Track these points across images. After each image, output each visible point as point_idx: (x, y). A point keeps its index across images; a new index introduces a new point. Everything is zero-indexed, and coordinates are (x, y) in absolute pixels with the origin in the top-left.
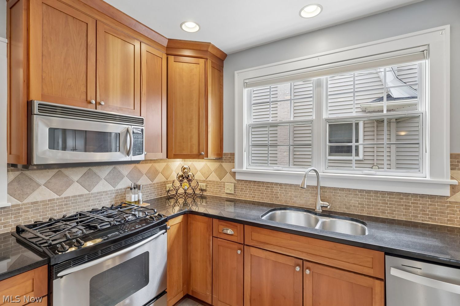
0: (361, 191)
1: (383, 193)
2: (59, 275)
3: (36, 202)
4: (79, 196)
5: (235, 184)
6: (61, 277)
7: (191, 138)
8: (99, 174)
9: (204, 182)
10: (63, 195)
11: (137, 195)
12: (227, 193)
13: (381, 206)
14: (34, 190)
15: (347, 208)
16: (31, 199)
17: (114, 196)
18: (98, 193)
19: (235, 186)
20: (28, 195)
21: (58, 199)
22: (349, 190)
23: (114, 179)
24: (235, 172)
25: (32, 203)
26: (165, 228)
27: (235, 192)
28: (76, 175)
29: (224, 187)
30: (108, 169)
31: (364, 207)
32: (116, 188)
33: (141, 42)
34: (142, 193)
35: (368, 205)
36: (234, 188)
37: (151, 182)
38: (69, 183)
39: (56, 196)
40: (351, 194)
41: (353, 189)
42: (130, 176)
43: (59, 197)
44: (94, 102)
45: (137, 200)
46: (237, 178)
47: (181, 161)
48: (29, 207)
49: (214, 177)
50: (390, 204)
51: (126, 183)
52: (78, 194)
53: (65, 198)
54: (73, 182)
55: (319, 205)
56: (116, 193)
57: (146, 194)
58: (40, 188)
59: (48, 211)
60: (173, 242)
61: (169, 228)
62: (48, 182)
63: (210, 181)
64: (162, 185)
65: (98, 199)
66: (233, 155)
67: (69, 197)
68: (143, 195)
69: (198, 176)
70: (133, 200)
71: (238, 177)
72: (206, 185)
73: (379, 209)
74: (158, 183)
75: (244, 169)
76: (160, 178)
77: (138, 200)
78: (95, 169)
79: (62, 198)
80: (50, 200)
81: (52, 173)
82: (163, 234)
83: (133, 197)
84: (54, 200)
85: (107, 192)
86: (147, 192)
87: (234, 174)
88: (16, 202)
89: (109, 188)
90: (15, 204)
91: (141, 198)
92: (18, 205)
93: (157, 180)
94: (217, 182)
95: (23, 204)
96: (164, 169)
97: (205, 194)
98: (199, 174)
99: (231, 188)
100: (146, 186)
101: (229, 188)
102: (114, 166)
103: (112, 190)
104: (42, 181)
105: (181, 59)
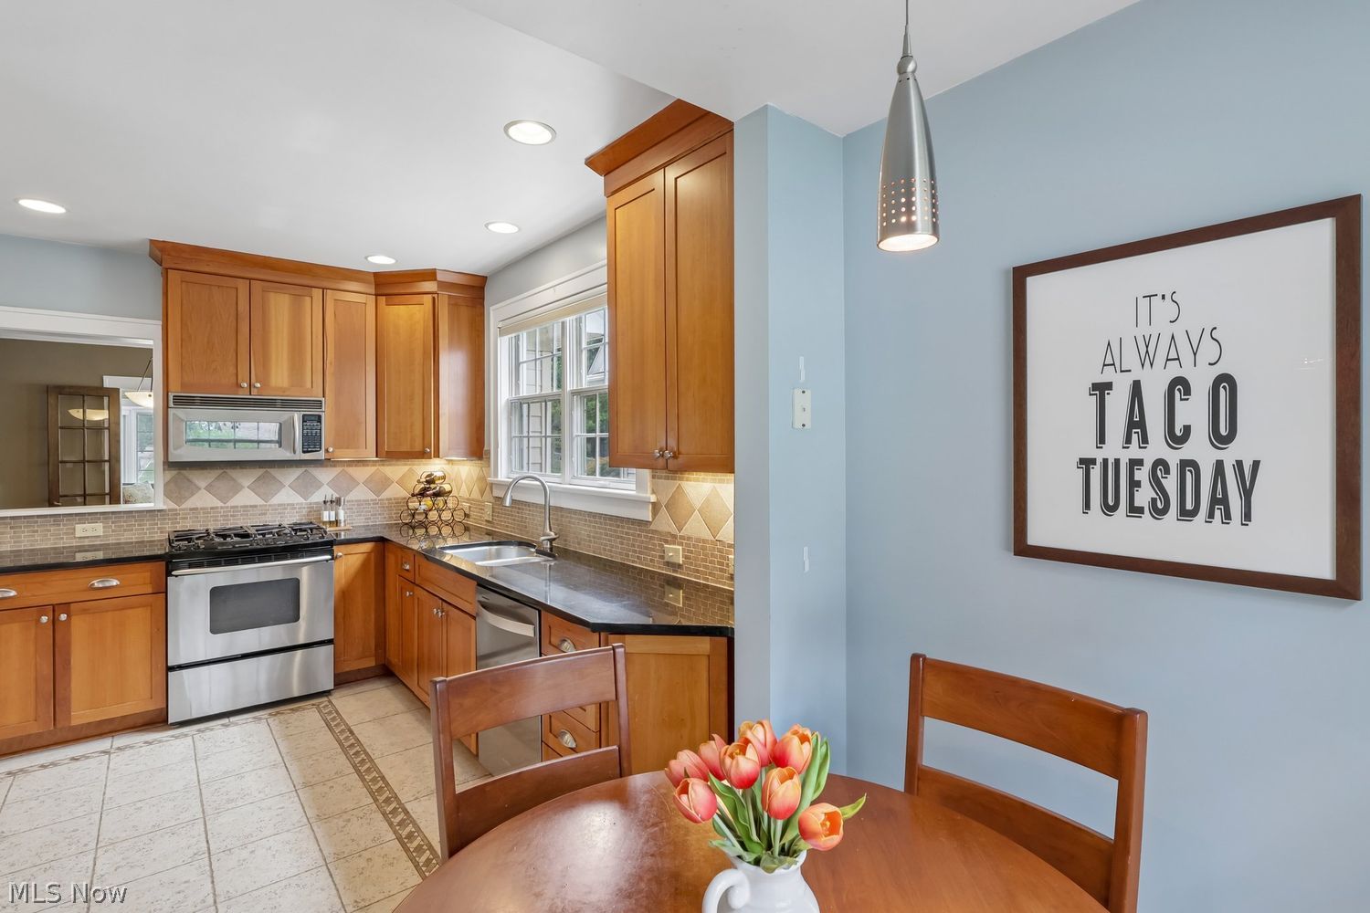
2: (174, 573)
3: (196, 509)
4: (251, 506)
5: (493, 504)
6: (176, 576)
8: (282, 478)
9: (468, 500)
10: (229, 504)
11: (333, 513)
12: (487, 521)
13: (603, 539)
14: (193, 494)
15: (578, 544)
16: (189, 504)
17: (304, 511)
18: (279, 505)
19: (493, 508)
20: (186, 499)
21: (222, 508)
23: (305, 487)
25: (191, 509)
27: (491, 519)
28: (246, 479)
29: (484, 510)
30: (294, 474)
31: (591, 542)
32: (308, 501)
34: (344, 509)
35: (594, 537)
36: (493, 512)
37: (375, 497)
38: (237, 489)
39: (220, 504)
40: (581, 520)
42: (332, 484)
43: (223, 505)
44: (247, 386)
45: (333, 519)
46: (494, 495)
48: (187, 514)
49: (476, 495)
50: (610, 535)
51: (327, 492)
52: (249, 503)
53: (232, 507)
54: (243, 487)
55: (545, 535)
56: (307, 508)
58: (200, 492)
61: (341, 556)
62: (210, 485)
63: (473, 500)
64: (399, 503)
65: (279, 513)
67: (237, 507)
68: (346, 513)
69: (461, 491)
70: (326, 519)
71: (495, 492)
72: (470, 507)
73: (601, 544)
74: (390, 499)
75: (499, 478)
76: (396, 492)
77: (337, 521)
78: (274, 472)
79: (227, 507)
80: (212, 508)
81: (216, 473)
82: (327, 561)
83: (327, 516)
84: (217, 508)
85: (293, 504)
86: (367, 512)
87: (492, 485)
88: (173, 505)
89: (298, 499)
90: (171, 507)
91: (342, 517)
92: (176, 510)
93: (387, 494)
94: (479, 501)
95: (181, 510)
96: (404, 476)
97: (470, 522)
98: (464, 487)
99: (490, 512)
100: (364, 501)
101: (487, 515)
102: (304, 469)
103: (302, 504)
104: (202, 484)
105: (397, 299)
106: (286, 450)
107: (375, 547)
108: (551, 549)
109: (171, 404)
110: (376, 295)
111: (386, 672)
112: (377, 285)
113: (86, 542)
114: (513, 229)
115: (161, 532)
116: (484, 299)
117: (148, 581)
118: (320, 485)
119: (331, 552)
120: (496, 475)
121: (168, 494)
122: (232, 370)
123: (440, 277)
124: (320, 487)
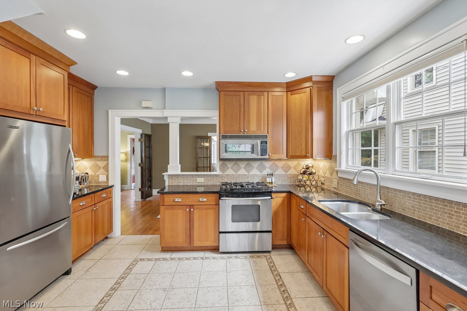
0: (414, 194)
1: (431, 198)
2: (221, 198)
3: (228, 175)
4: (244, 175)
5: (338, 180)
6: (222, 200)
7: (301, 145)
8: (253, 165)
9: (323, 177)
10: (237, 174)
11: (270, 179)
12: (334, 187)
13: (429, 211)
14: (227, 170)
15: (403, 210)
16: (226, 173)
17: (261, 178)
18: (253, 175)
19: (338, 182)
20: (226, 171)
21: (235, 175)
22: (405, 192)
23: (261, 169)
24: (338, 171)
27: (338, 187)
28: (243, 165)
29: (333, 182)
30: (258, 163)
31: (416, 211)
32: (262, 174)
35: (419, 209)
36: (338, 184)
37: (285, 173)
38: (240, 168)
39: (235, 174)
40: (406, 196)
41: (408, 192)
42: (270, 168)
44: (242, 130)
45: (270, 181)
46: (338, 176)
47: (312, 161)
48: (226, 176)
49: (328, 175)
50: (436, 210)
51: (267, 171)
52: (243, 174)
53: (238, 175)
54: (241, 168)
55: (379, 203)
56: (262, 176)
57: (281, 180)
58: (229, 169)
59: (232, 179)
61: (274, 198)
62: (232, 167)
63: (326, 177)
64: (294, 176)
65: (253, 178)
66: (336, 156)
67: (240, 175)
68: (275, 179)
69: (321, 173)
70: (268, 181)
71: (340, 175)
72: (324, 180)
73: (427, 214)
74: (291, 175)
75: (342, 169)
76: (292, 172)
77: (272, 182)
78: (251, 163)
79: (237, 175)
80: (233, 175)
81: (234, 162)
82: (270, 199)
83: (269, 180)
84: (234, 175)
85: (257, 175)
86: (282, 179)
87: (337, 172)
88: (222, 173)
89: (258, 173)
90: (221, 174)
91: (273, 181)
92: (222, 175)
93: (290, 172)
94: (329, 178)
95: (224, 175)
96: (296, 165)
97: (324, 187)
98: (321, 171)
99: (336, 183)
100: (281, 175)
101: (335, 184)
102: (261, 162)
103: (260, 175)
104: (230, 166)
105: (295, 92)
106: (255, 154)
107: (287, 195)
108: (381, 209)
109: (221, 138)
110: (287, 92)
111: (290, 247)
112: (287, 87)
113: (200, 184)
114: (361, 38)
115: (219, 182)
116: (333, 86)
117: (214, 200)
118: (266, 168)
119: (271, 196)
120: (340, 166)
121: (220, 170)
122: (239, 125)
123: (314, 79)
124: (266, 169)
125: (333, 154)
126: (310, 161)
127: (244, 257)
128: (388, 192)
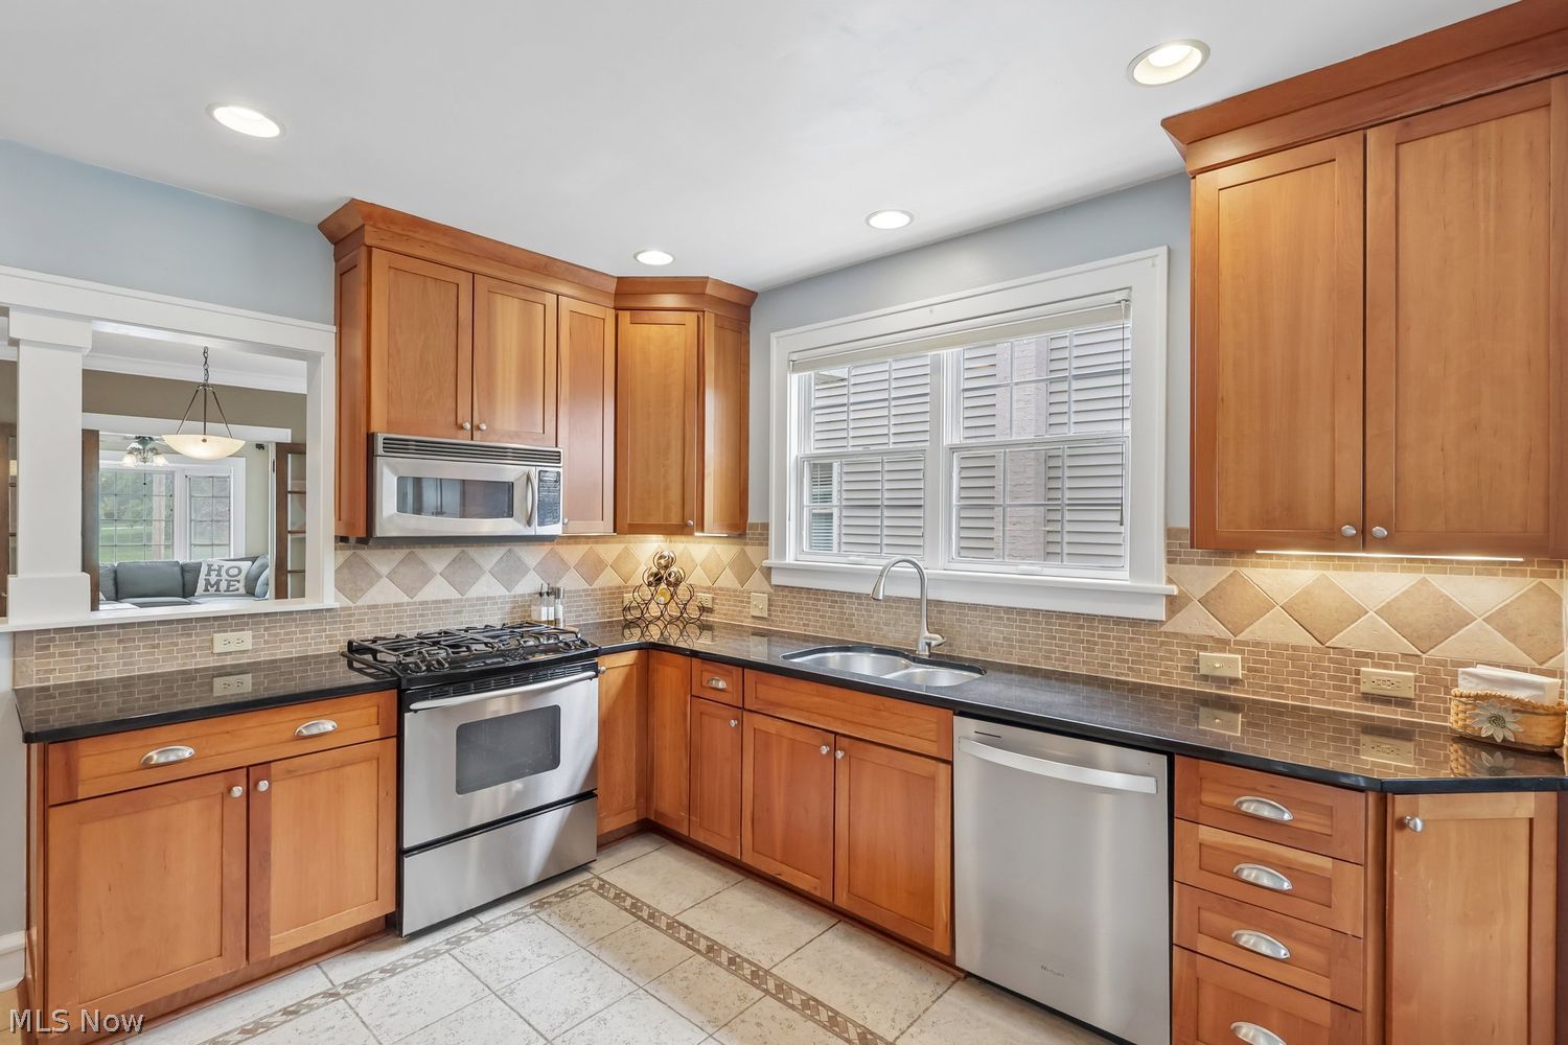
0: (1008, 610)
1: (1048, 614)
2: (413, 707)
3: (375, 607)
4: (445, 602)
5: (770, 594)
6: (416, 711)
7: (667, 489)
8: (480, 561)
9: (708, 589)
10: (418, 598)
11: (552, 609)
12: (753, 617)
13: (1044, 644)
14: (372, 585)
15: (983, 649)
16: (366, 600)
17: (508, 607)
18: (478, 599)
19: (769, 599)
20: (363, 591)
21: (408, 604)
22: (986, 608)
23: (508, 575)
24: (770, 568)
25: (370, 607)
26: (594, 667)
27: (769, 615)
28: (438, 561)
29: (749, 603)
30: (496, 554)
31: (1013, 647)
32: (513, 593)
33: (558, 296)
34: (562, 604)
35: (1021, 641)
36: (770, 605)
37: (586, 586)
38: (427, 577)
39: (406, 599)
40: (989, 617)
41: (995, 607)
42: (542, 569)
43: (411, 600)
44: (468, 426)
45: (552, 618)
46: (773, 582)
47: (662, 541)
48: (366, 614)
49: (728, 580)
50: (1061, 639)
51: (531, 583)
52: (441, 597)
53: (421, 603)
54: (434, 574)
55: (924, 641)
56: (512, 602)
57: (575, 611)
58: (382, 581)
59: (392, 624)
60: (615, 702)
61: (604, 672)
62: (394, 571)
63: (721, 589)
64: (614, 593)
65: (479, 611)
66: (766, 526)
67: (426, 602)
68: (564, 607)
69: (697, 578)
70: (544, 618)
71: (776, 579)
72: (713, 599)
73: (1040, 650)
74: (603, 589)
75: (787, 561)
76: (608, 579)
77: (556, 619)
78: (473, 552)
79: (415, 604)
80: (396, 605)
81: (401, 553)
83: (545, 613)
84: (402, 604)
85: (494, 598)
86: (578, 606)
87: (767, 572)
88: (347, 603)
89: (499, 590)
90: (344, 605)
91: (560, 616)
92: (350, 608)
93: (601, 582)
94: (735, 591)
95: (356, 608)
96: (619, 557)
97: (711, 618)
98: (699, 571)
99: (764, 605)
100: (575, 591)
101: (759, 605)
102: (508, 548)
103: (505, 596)
104: (384, 570)
105: (646, 316)
106: (519, 521)
107: (638, 656)
108: (932, 655)
109: (380, 449)
110: (616, 309)
111: (651, 828)
112: (618, 294)
113: (229, 661)
114: (903, 222)
115: (331, 642)
116: (749, 322)
117: (374, 720)
118: (526, 571)
120: (782, 552)
121: (340, 587)
123: (709, 291)
124: (526, 573)
125: (749, 521)
126: (657, 542)
127: (511, 918)
128: (939, 612)
